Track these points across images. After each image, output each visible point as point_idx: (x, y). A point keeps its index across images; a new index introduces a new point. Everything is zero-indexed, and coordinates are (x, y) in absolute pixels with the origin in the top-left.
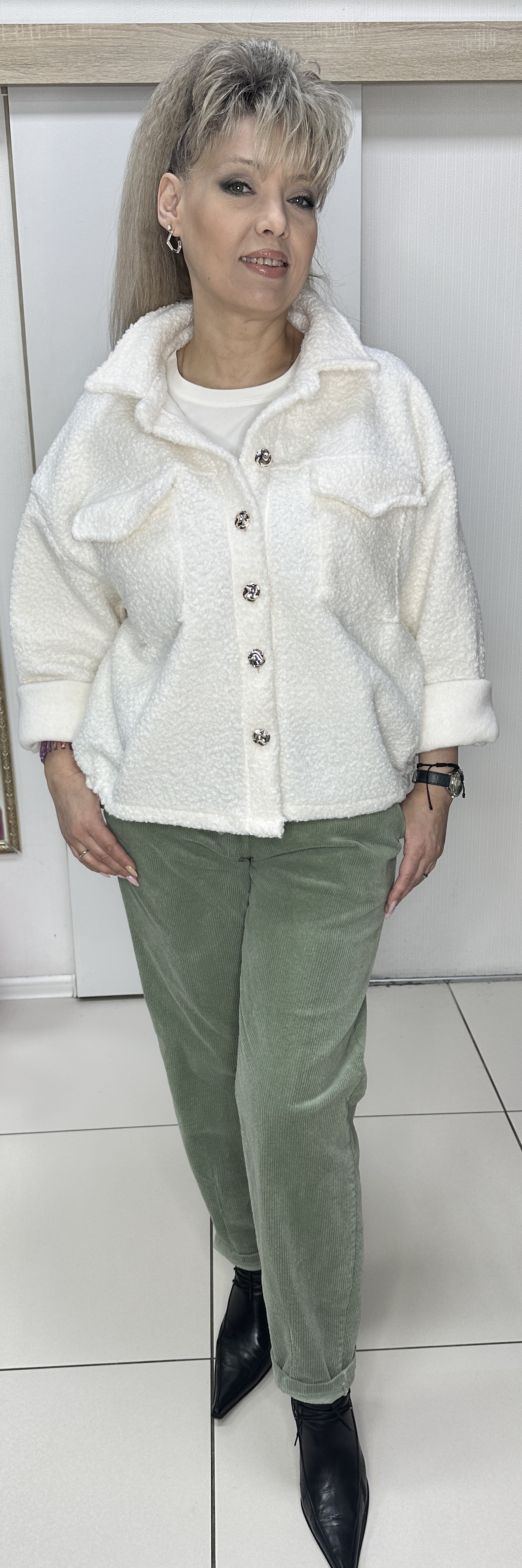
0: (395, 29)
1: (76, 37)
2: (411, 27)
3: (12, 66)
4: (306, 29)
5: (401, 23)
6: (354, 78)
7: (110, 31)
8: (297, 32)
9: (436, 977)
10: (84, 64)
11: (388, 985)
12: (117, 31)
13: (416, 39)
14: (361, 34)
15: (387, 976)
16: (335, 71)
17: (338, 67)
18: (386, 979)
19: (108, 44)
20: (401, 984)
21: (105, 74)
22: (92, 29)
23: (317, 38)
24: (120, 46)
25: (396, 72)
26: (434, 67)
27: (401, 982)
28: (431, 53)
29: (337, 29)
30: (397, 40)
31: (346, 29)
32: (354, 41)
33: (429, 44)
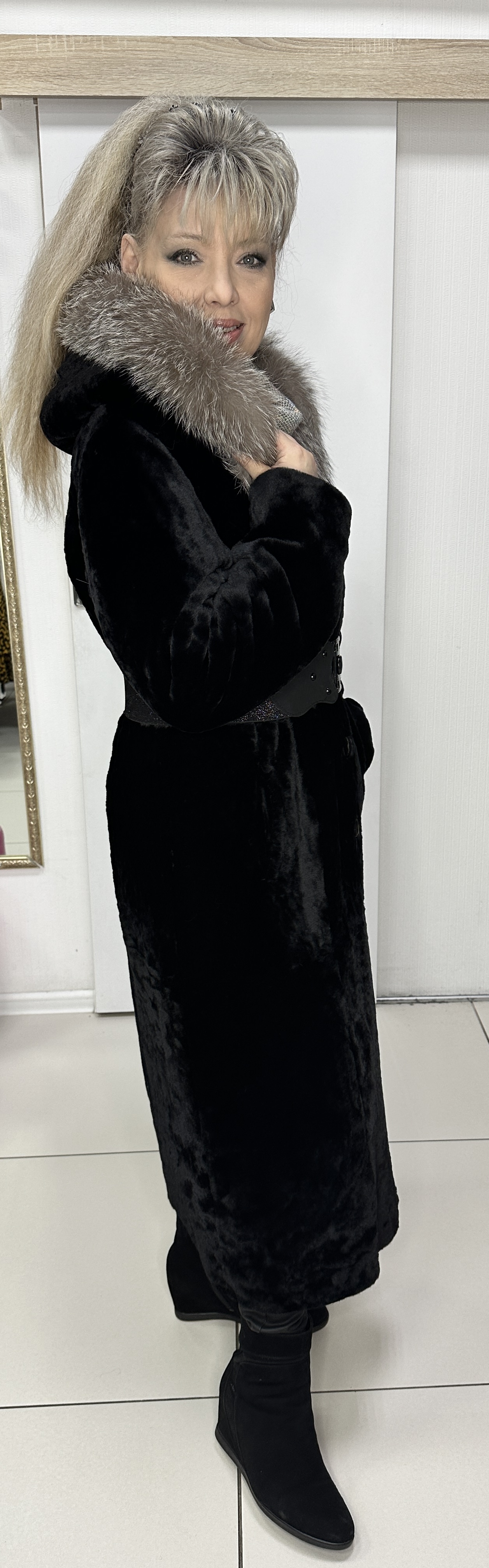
0: (434, 46)
1: (111, 49)
2: (450, 44)
3: (45, 78)
4: (344, 45)
5: (441, 41)
6: (392, 95)
7: (145, 43)
8: (335, 48)
9: (460, 995)
10: (118, 77)
12: (152, 44)
13: (456, 57)
14: (400, 50)
16: (373, 87)
17: (376, 83)
19: (144, 57)
20: (424, 1002)
21: (139, 87)
22: (127, 41)
23: (356, 54)
24: (155, 59)
25: (435, 90)
26: (473, 84)
27: (424, 1000)
28: (470, 71)
29: (376, 46)
30: (436, 57)
31: (385, 45)
32: (392, 57)
33: (469, 62)
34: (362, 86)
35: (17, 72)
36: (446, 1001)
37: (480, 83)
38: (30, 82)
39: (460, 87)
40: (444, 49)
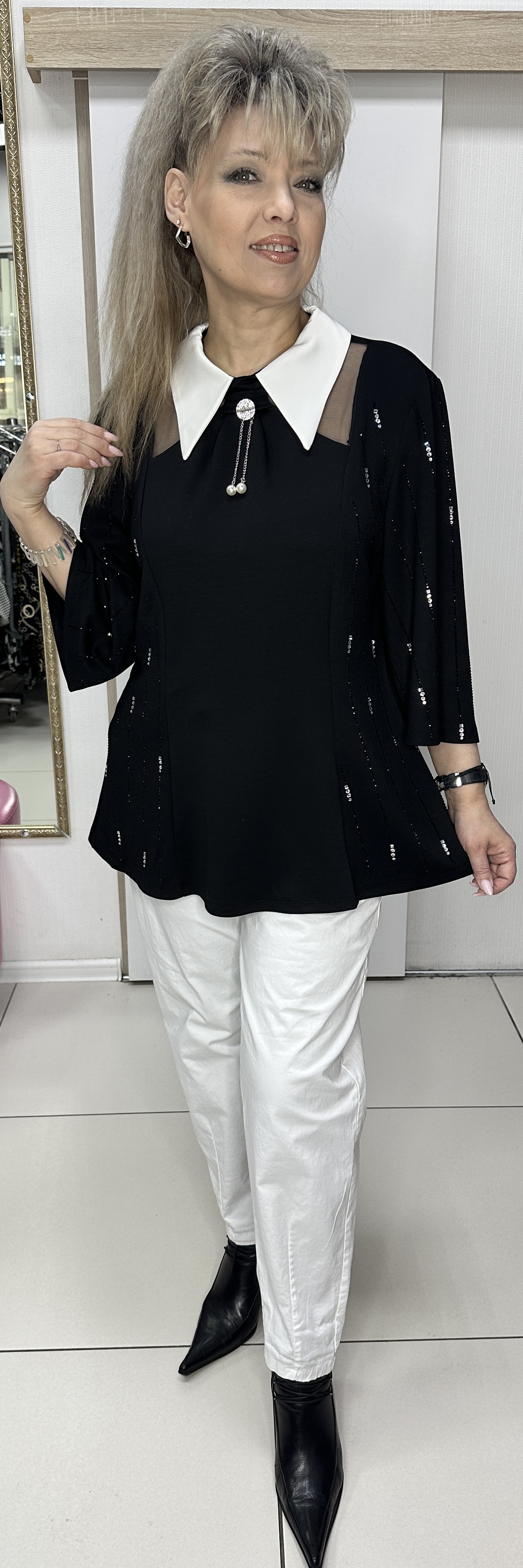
0: (471, 18)
1: (151, 21)
2: (487, 16)
3: (86, 50)
4: (381, 17)
5: (478, 12)
6: (428, 67)
7: (184, 16)
8: (373, 19)
9: (480, 970)
10: (158, 49)
11: (432, 977)
12: (191, 16)
13: (493, 28)
14: (438, 22)
15: (430, 968)
16: (410, 59)
17: (413, 55)
18: (429, 970)
19: (183, 29)
20: (444, 976)
22: (167, 13)
23: (393, 26)
25: (471, 62)
27: (444, 974)
28: (507, 43)
29: (413, 18)
30: (473, 29)
31: (422, 17)
32: (429, 29)
33: (505, 34)
34: (399, 58)
35: (59, 45)
36: (465, 975)
37: (517, 55)
38: (71, 55)
39: (497, 59)
40: (481, 21)
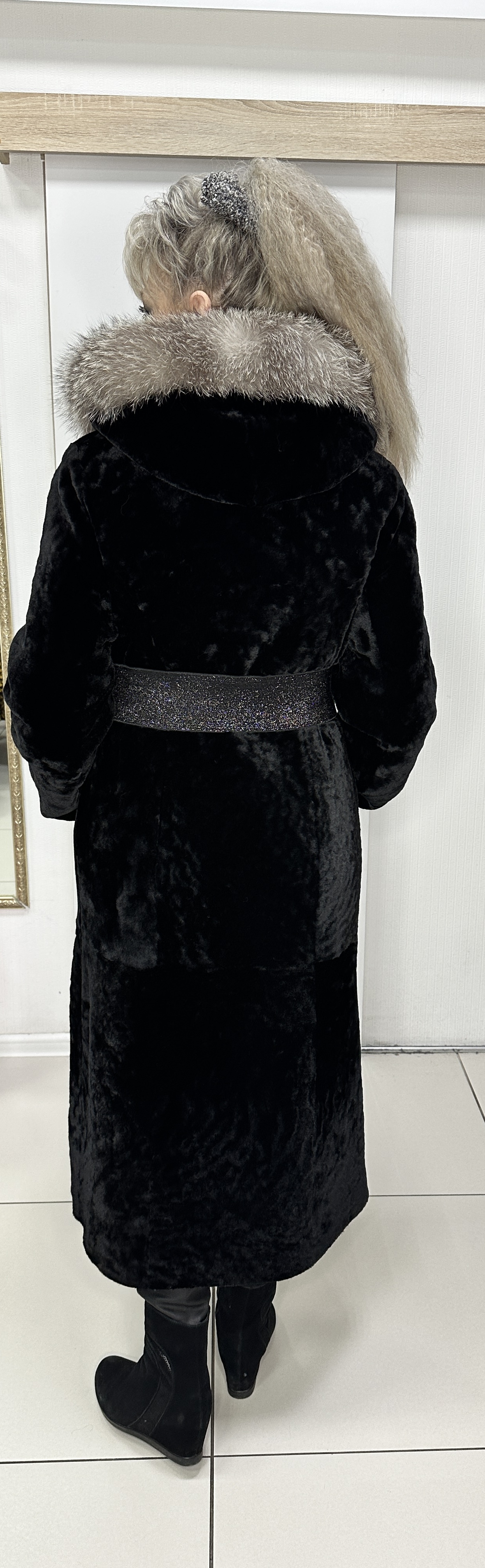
0: (434, 112)
1: (118, 108)
2: (450, 110)
3: (53, 135)
4: (346, 109)
5: (440, 107)
6: (392, 158)
7: (151, 104)
8: (336, 112)
9: (446, 1046)
10: (125, 135)
11: (396, 1053)
12: (157, 104)
13: (456, 123)
14: (401, 116)
15: (395, 1044)
16: (373, 150)
17: (376, 147)
18: (395, 1046)
19: (150, 117)
20: (410, 1053)
21: (145, 145)
22: (134, 101)
23: (357, 118)
24: (159, 119)
25: (434, 154)
26: (471, 150)
27: (410, 1050)
28: (468, 137)
29: (377, 111)
30: (436, 123)
31: (386, 110)
32: (392, 122)
33: (467, 128)
34: (362, 149)
35: (26, 129)
36: (431, 1051)
37: (478, 149)
38: (38, 139)
39: (458, 152)
40: (443, 115)
